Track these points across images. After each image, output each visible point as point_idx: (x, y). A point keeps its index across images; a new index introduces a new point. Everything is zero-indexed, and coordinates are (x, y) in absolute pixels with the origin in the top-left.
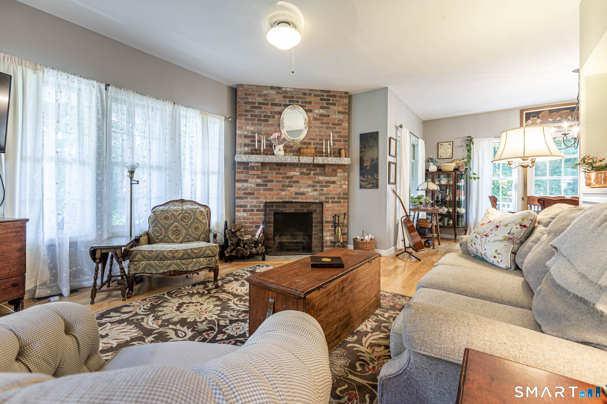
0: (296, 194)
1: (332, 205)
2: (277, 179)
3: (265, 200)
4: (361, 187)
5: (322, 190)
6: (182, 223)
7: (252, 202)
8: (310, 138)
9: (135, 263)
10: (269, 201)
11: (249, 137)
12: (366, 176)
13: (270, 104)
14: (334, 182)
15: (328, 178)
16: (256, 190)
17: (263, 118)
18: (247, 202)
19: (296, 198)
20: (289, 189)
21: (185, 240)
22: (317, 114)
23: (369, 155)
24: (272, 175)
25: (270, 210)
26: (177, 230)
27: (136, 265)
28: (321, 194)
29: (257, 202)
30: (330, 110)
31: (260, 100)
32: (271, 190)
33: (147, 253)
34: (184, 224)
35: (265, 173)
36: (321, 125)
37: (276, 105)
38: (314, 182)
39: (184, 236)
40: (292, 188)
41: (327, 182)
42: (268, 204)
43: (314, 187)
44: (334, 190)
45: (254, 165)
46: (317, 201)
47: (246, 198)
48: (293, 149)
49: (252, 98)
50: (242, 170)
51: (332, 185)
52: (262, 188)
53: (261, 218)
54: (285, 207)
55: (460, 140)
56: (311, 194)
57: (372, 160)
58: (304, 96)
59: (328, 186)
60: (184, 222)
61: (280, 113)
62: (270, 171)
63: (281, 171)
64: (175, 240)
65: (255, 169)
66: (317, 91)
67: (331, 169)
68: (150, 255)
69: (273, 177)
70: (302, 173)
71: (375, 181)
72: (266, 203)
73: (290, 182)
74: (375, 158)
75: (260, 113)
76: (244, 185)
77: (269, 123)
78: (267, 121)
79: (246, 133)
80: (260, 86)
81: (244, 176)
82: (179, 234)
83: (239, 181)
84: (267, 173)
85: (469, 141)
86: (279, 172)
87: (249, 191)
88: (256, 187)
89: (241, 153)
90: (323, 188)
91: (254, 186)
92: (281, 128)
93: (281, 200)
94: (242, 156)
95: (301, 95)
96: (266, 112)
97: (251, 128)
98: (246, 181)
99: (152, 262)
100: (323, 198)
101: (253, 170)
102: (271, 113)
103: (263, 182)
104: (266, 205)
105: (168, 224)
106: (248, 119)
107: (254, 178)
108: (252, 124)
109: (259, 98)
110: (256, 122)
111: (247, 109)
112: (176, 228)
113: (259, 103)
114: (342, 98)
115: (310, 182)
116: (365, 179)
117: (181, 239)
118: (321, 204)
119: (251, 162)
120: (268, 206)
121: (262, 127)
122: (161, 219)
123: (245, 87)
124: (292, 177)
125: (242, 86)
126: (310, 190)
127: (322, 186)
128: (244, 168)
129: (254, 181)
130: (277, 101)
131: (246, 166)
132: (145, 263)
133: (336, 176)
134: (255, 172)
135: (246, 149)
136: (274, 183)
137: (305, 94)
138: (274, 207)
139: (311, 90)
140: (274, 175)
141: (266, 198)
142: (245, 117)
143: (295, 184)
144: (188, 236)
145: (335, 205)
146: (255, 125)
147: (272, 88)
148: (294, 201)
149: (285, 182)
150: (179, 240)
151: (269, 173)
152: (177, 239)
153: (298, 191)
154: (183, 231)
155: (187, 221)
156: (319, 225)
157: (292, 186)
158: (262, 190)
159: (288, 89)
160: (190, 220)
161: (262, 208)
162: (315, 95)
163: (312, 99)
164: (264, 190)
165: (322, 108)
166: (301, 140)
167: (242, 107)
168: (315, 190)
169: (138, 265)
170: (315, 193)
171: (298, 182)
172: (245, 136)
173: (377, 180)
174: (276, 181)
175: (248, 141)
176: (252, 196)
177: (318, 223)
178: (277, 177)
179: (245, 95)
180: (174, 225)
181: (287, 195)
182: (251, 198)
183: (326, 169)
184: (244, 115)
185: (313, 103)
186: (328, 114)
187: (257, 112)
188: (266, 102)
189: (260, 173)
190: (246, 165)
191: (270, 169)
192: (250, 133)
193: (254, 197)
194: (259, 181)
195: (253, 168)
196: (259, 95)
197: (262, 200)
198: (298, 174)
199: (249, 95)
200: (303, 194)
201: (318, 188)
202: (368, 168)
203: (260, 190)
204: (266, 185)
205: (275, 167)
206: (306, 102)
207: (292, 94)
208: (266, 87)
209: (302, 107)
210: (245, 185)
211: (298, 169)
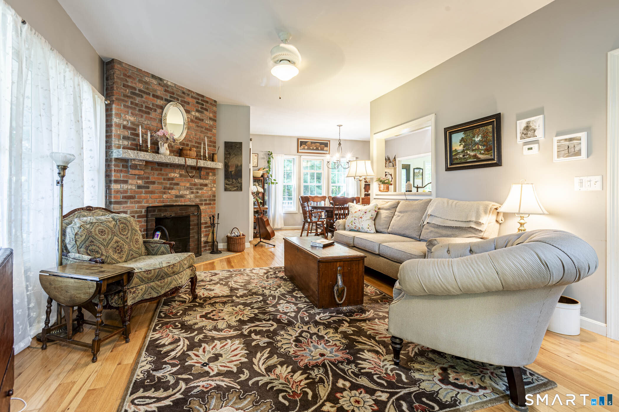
0: (177, 196)
1: (205, 206)
2: (158, 181)
3: (147, 205)
4: (226, 189)
5: (198, 192)
6: (122, 236)
7: (133, 207)
8: (188, 140)
9: (132, 291)
10: (151, 205)
11: (129, 128)
12: (231, 180)
13: (151, 95)
14: (206, 185)
15: (201, 181)
16: (137, 193)
17: (144, 109)
18: (127, 207)
19: (176, 201)
20: (170, 191)
21: (130, 257)
22: (194, 117)
23: (233, 161)
24: (154, 176)
25: (152, 215)
26: (118, 246)
27: (134, 292)
28: (196, 197)
29: (139, 207)
30: (203, 115)
31: (141, 86)
32: (152, 192)
33: (145, 275)
34: (124, 237)
35: (147, 173)
36: (197, 128)
37: (157, 97)
38: (191, 184)
39: (127, 252)
40: (173, 191)
41: (201, 185)
42: (150, 209)
43: (191, 189)
44: (205, 192)
45: (138, 163)
46: (194, 204)
47: (126, 203)
48: (174, 149)
49: (132, 82)
50: (121, 168)
51: (205, 188)
52: (143, 190)
53: (143, 225)
54: (166, 211)
55: (263, 153)
56: (189, 197)
57: (237, 166)
58: (183, 95)
59: (202, 189)
60: (124, 235)
61: (162, 108)
62: (152, 172)
63: (162, 172)
64: (119, 260)
65: (138, 168)
66: (194, 93)
67: (205, 172)
68: (150, 276)
69: (154, 178)
70: (181, 175)
71: (239, 185)
72: (148, 207)
73: (171, 184)
74: (239, 165)
75: (141, 102)
76: (123, 187)
77: (151, 116)
78: (149, 113)
79: (125, 123)
80: (141, 70)
81: (123, 176)
82: (122, 251)
83: (116, 182)
84: (149, 173)
85: (270, 154)
86: (160, 173)
87: (128, 194)
88: (137, 190)
89: (119, 147)
90: (198, 191)
91: (134, 188)
92: (163, 124)
93: (163, 204)
94: (121, 150)
95: (180, 93)
96: (147, 103)
97: (132, 119)
98: (126, 182)
99: (152, 284)
100: (197, 201)
101: (135, 169)
102: (153, 106)
103: (144, 184)
104: (149, 210)
105: (108, 239)
106: (128, 107)
107: (135, 179)
108: (132, 113)
109: (140, 85)
110: (137, 112)
111: (127, 93)
112: (117, 244)
113: (140, 90)
114: (212, 105)
115: (188, 185)
116: (230, 183)
117: (124, 256)
118: (197, 206)
119: (131, 160)
120: (150, 211)
121: (143, 119)
122: (96, 235)
123: (124, 65)
124: (172, 179)
125: (120, 63)
126: (188, 192)
127: (197, 189)
128: (123, 166)
129: (134, 182)
130: (159, 93)
131: (125, 164)
132: (144, 288)
133: (208, 179)
134: (137, 172)
135: (126, 143)
136: (156, 185)
137: (184, 93)
138: (156, 211)
139: (189, 91)
140: (156, 176)
141: (147, 202)
142: (124, 103)
143: (175, 187)
144: (131, 252)
145: (207, 206)
146: (136, 115)
147: (153, 76)
148: (175, 204)
149: (166, 184)
150: (124, 259)
151: (151, 173)
152: (121, 258)
153: (178, 194)
154: (124, 246)
155: (125, 233)
156: (195, 227)
157: (172, 189)
158: (144, 192)
159: (169, 83)
160: (128, 232)
161: (143, 214)
162: (192, 97)
163: (190, 100)
164: (146, 193)
165: (197, 111)
166: (181, 141)
167: (119, 90)
168: (192, 193)
169: (137, 292)
170: (192, 196)
171: (177, 184)
172: (125, 127)
173: (241, 183)
174: (158, 183)
175: (127, 133)
176: (132, 200)
177: (195, 225)
178: (159, 179)
179: (123, 75)
180: (114, 241)
181: (168, 198)
182: (132, 203)
183: (202, 172)
184: (123, 100)
185: (190, 105)
186: (202, 118)
187: (138, 100)
188: (147, 91)
189: (142, 172)
190: (124, 162)
191: (152, 169)
192: (130, 124)
193: (135, 201)
194: (140, 182)
195: (135, 167)
196: (140, 81)
197: (143, 204)
198: (178, 176)
199: (129, 77)
200: (182, 196)
201: (195, 191)
202: (233, 173)
203: (141, 193)
204: (148, 188)
205: (157, 166)
206: (185, 102)
207: (172, 89)
208: (147, 74)
209: (183, 106)
210: (125, 186)
211: (178, 171)
